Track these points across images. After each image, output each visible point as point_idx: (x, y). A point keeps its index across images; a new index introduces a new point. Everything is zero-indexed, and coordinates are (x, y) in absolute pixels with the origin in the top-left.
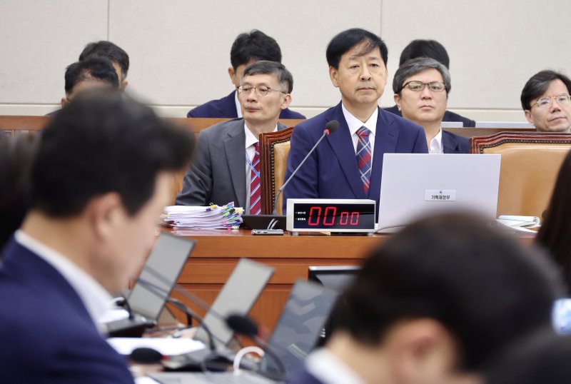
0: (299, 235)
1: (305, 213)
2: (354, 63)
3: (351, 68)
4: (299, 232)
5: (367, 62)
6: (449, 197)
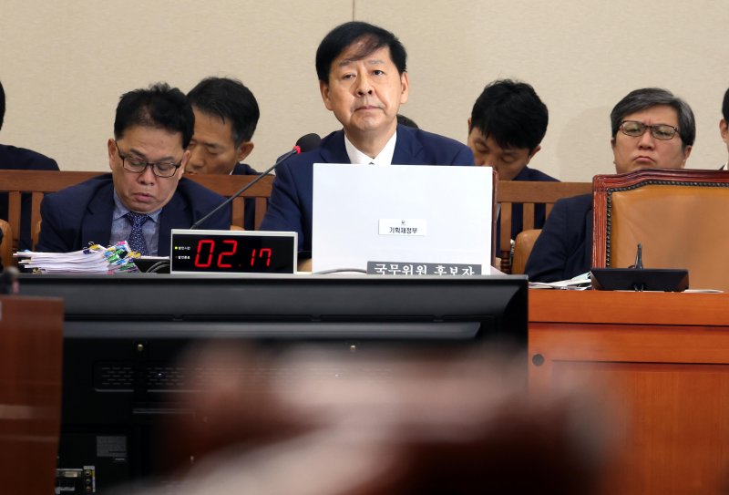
1: (188, 248)
3: (343, 78)
5: (367, 68)
6: (415, 230)
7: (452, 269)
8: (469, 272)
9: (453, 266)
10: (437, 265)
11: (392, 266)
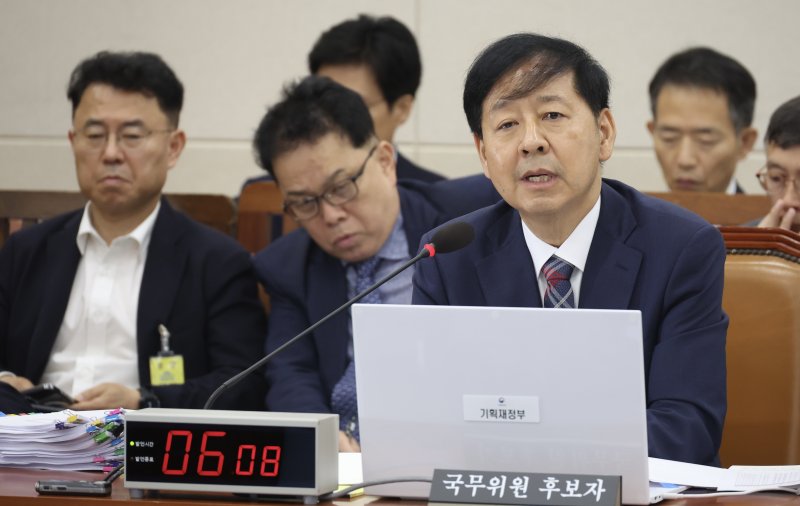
0: (144, 497)
1: (151, 444)
2: (504, 116)
3: (501, 128)
4: (142, 491)
5: (535, 110)
6: (522, 414)
7: (569, 483)
8: (596, 489)
9: (572, 478)
10: (546, 476)
11: (472, 477)
